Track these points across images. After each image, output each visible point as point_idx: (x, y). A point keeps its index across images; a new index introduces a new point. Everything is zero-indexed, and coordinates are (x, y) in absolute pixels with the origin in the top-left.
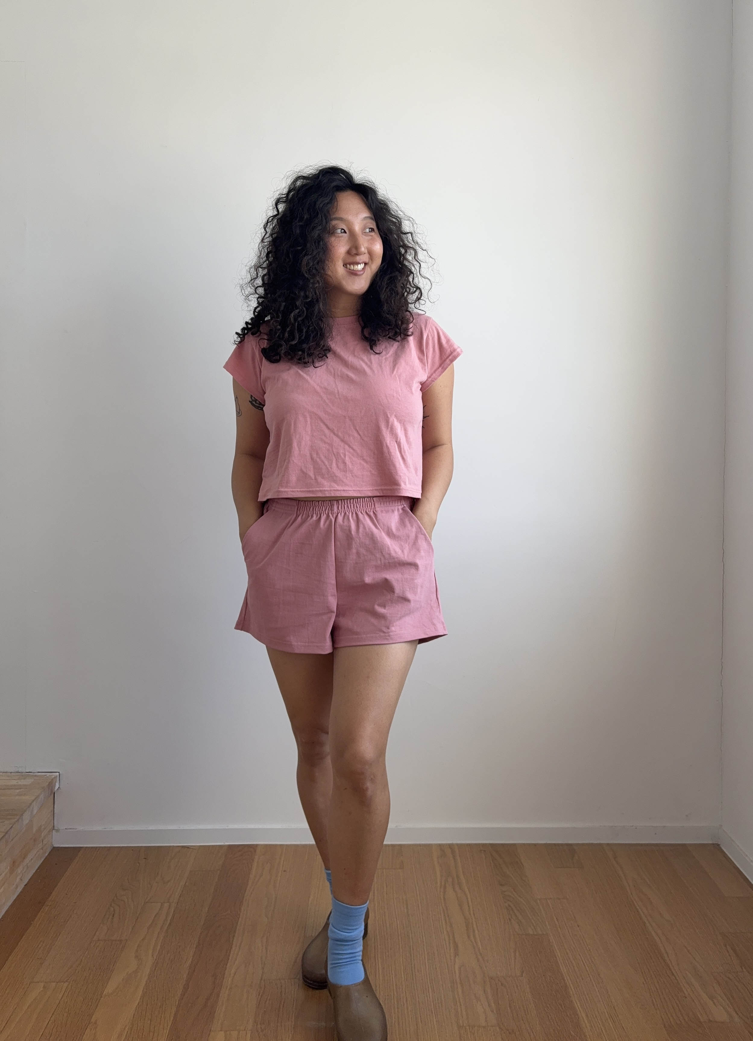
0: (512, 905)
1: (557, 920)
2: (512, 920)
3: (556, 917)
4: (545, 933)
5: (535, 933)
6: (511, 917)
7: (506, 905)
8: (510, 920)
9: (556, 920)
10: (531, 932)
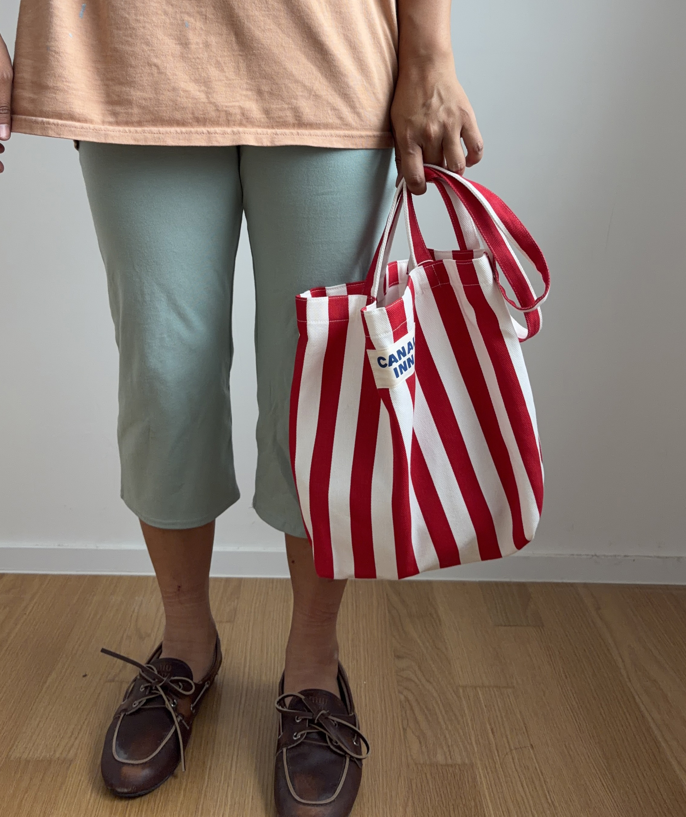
0: (411, 697)
1: (493, 733)
2: (408, 729)
3: (490, 724)
4: (467, 761)
5: (450, 761)
6: (408, 724)
7: (402, 697)
8: (405, 730)
9: (490, 731)
10: (440, 758)
